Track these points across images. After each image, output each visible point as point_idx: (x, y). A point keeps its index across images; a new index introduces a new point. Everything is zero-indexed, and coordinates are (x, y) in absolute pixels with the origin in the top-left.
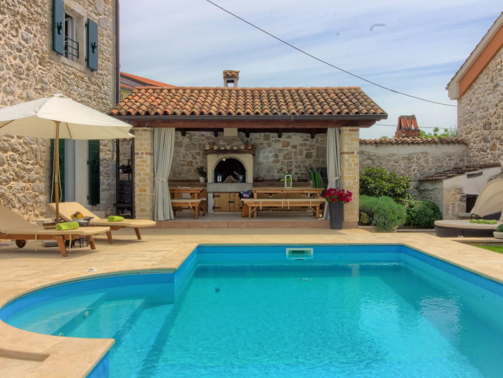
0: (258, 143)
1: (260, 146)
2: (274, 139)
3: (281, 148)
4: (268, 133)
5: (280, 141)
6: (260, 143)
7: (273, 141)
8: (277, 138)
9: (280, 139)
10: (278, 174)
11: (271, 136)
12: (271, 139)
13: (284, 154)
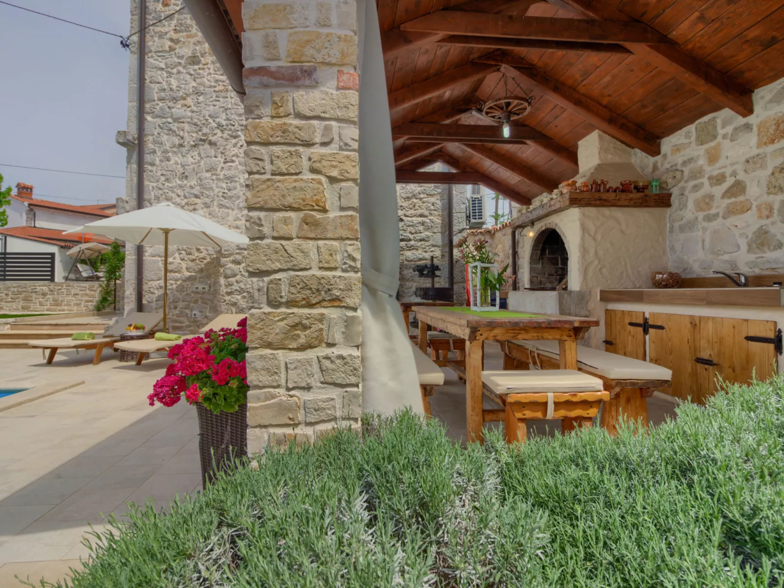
0: (680, 161)
1: (686, 170)
2: (729, 129)
3: (755, 151)
4: (706, 118)
5: (748, 127)
6: (685, 158)
7: (724, 137)
8: (741, 120)
9: (751, 119)
10: (752, 257)
11: (719, 122)
12: (721, 132)
13: (769, 171)
